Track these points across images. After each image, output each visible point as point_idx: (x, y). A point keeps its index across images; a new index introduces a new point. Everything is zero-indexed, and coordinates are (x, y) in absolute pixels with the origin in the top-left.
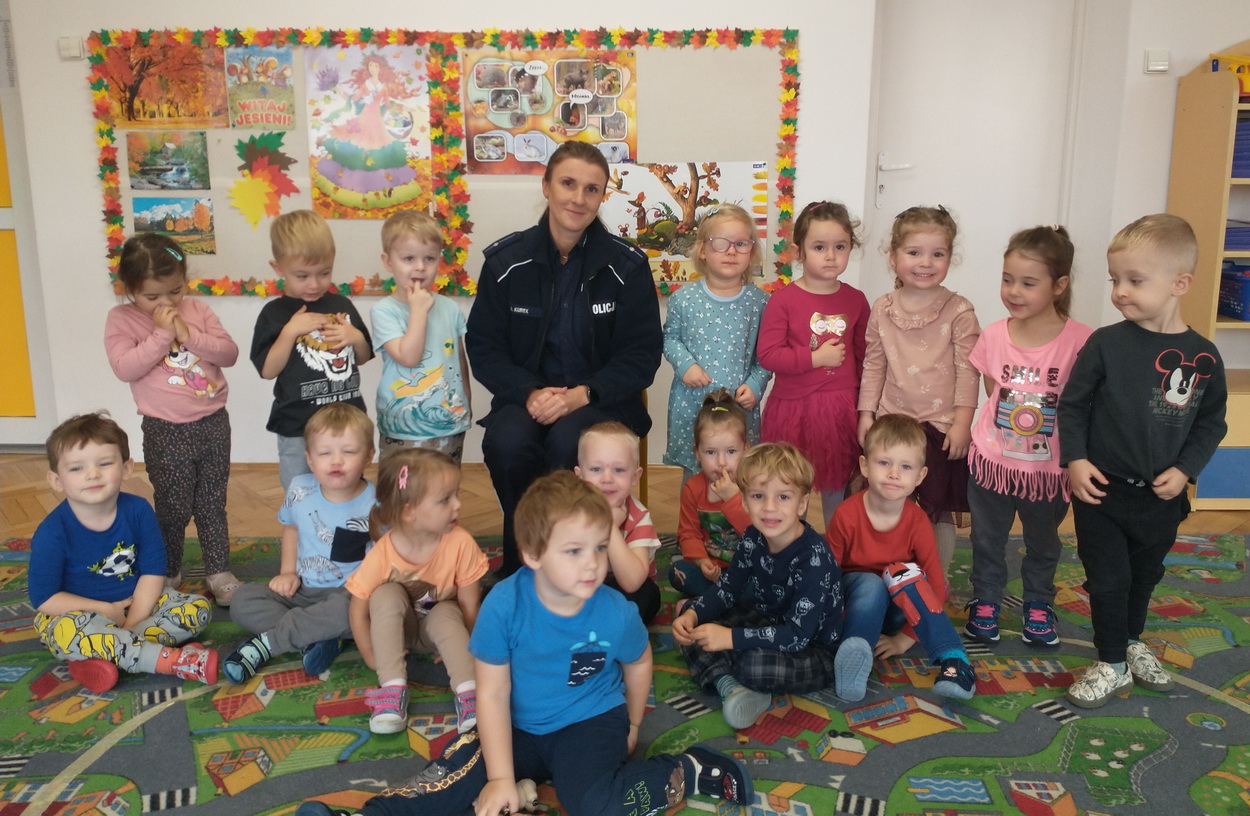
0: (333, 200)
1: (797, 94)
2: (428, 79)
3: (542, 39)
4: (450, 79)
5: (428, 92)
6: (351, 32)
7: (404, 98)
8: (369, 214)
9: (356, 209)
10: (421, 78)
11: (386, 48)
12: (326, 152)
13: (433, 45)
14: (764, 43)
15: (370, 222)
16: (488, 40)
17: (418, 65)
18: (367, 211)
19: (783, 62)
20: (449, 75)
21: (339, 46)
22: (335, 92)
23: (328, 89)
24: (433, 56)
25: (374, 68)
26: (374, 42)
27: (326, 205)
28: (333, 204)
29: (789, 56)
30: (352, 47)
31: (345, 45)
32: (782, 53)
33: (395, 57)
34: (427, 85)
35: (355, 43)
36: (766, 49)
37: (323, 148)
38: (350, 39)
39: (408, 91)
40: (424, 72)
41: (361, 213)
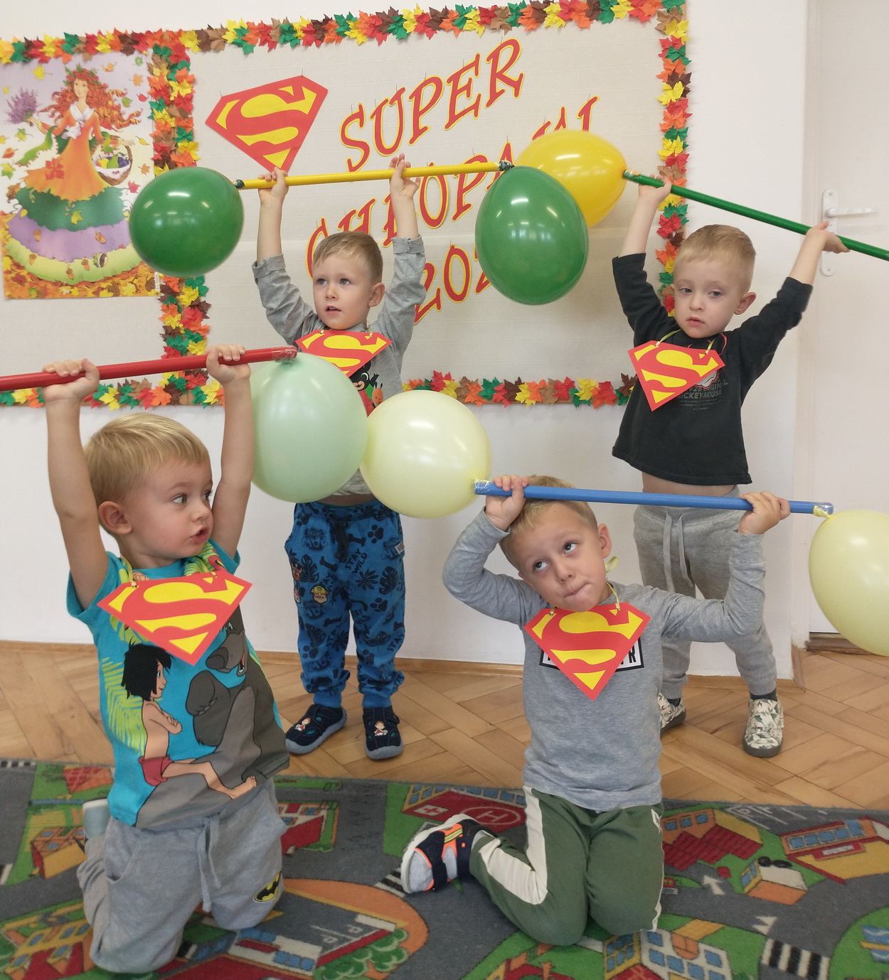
0: (29, 274)
1: (686, 92)
2: (150, 99)
3: (305, 31)
4: (179, 96)
5: (151, 117)
6: (50, 41)
7: (121, 126)
8: (75, 291)
9: (58, 284)
10: (142, 98)
11: (96, 58)
12: (20, 207)
13: (156, 48)
14: (632, 16)
15: (77, 301)
16: (230, 37)
17: (137, 80)
18: (72, 287)
19: (664, 43)
20: (178, 90)
21: (35, 61)
22: (31, 124)
23: (22, 120)
24: (158, 65)
25: (81, 88)
26: (80, 51)
27: (20, 280)
28: (29, 279)
29: (673, 33)
30: (53, 61)
31: (44, 60)
32: (661, 30)
33: (107, 70)
34: (149, 106)
35: (57, 56)
36: (635, 26)
37: (15, 201)
38: (49, 50)
39: (125, 117)
40: (145, 89)
41: (65, 290)
